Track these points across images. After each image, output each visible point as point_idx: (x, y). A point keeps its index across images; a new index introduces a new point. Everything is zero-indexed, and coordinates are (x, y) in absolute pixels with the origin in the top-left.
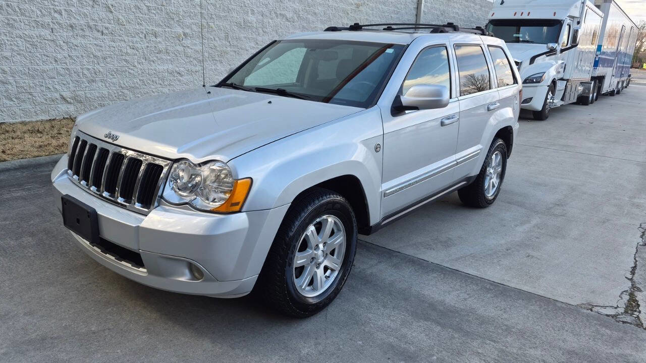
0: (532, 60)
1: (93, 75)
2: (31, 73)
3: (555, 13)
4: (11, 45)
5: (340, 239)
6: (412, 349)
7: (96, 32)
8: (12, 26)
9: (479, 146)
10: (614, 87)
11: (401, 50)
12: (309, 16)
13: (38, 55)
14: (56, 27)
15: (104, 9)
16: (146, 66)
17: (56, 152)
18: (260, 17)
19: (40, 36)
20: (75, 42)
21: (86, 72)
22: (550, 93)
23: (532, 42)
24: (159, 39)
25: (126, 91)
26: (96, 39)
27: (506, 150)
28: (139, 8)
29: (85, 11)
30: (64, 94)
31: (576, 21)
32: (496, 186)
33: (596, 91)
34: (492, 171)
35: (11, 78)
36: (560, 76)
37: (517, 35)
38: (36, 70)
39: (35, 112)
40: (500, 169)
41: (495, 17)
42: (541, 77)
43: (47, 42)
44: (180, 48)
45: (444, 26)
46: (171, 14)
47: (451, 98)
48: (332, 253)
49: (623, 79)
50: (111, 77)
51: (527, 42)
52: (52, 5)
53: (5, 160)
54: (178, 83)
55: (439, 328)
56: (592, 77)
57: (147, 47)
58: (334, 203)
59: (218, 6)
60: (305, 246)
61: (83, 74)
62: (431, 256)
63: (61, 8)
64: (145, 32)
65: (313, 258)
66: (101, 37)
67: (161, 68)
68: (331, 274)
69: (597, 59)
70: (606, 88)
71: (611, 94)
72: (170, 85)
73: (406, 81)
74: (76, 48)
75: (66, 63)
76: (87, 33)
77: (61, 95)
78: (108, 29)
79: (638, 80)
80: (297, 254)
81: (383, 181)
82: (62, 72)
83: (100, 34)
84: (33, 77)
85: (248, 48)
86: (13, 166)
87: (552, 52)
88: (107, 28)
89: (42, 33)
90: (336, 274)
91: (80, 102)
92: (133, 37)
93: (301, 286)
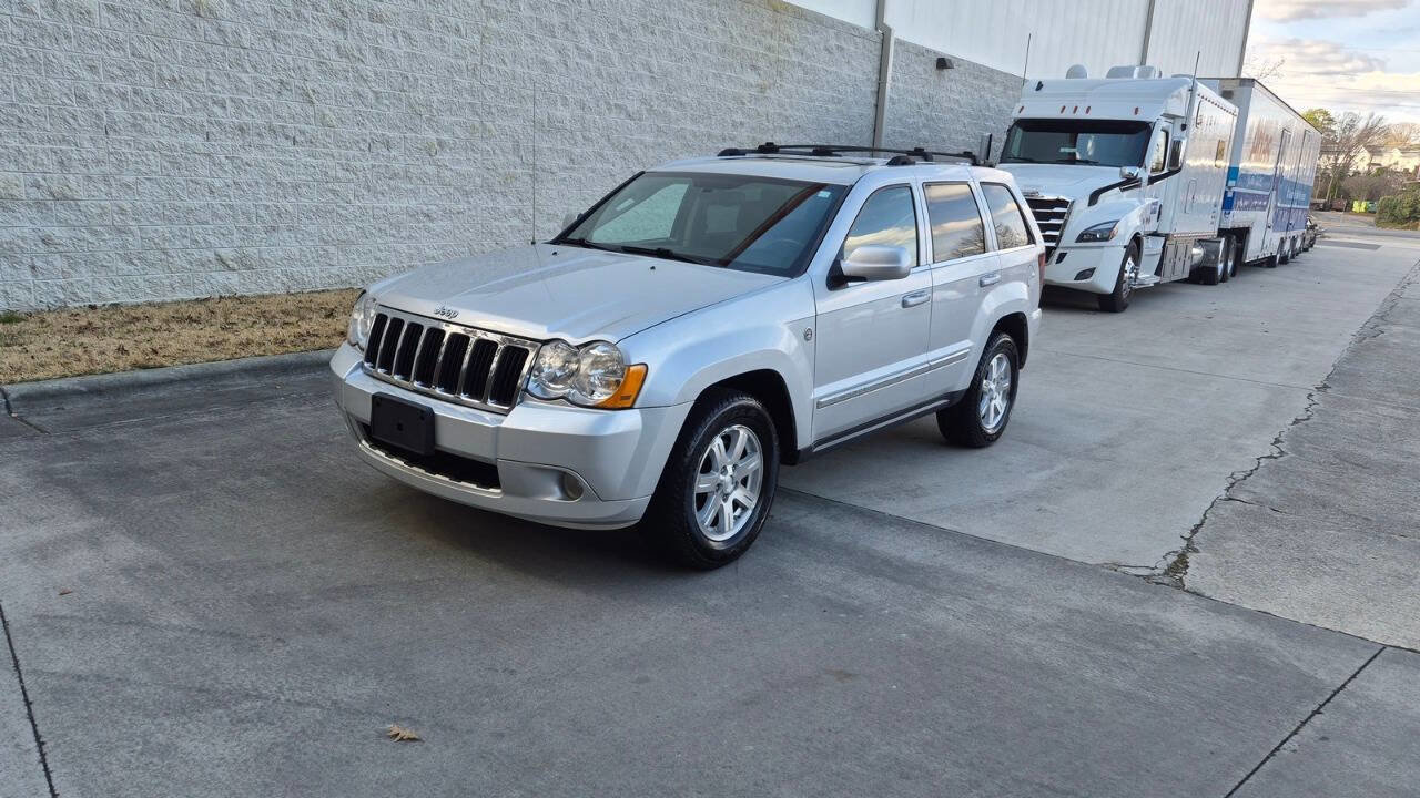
0: (1094, 198)
1: (276, 218)
2: (166, 213)
3: (1137, 110)
4: (137, 163)
5: (755, 463)
6: (857, 602)
7: (283, 139)
8: (141, 130)
9: (967, 343)
10: (1272, 249)
11: (841, 193)
12: (670, 109)
13: (181, 180)
14: (214, 130)
15: (300, 99)
16: (369, 201)
17: (243, 354)
18: (579, 112)
19: (187, 146)
20: (245, 157)
21: (262, 212)
22: (1130, 260)
23: (1095, 164)
24: (393, 153)
25: (332, 249)
26: (284, 152)
27: (1016, 351)
28: (360, 95)
29: (267, 101)
30: (222, 252)
31: (1179, 123)
32: (1002, 412)
33: (1232, 256)
34: (993, 386)
35: (133, 223)
36: (1151, 227)
37: (1072, 150)
38: (176, 209)
39: (171, 285)
40: (1007, 385)
41: (1026, 114)
42: (1111, 229)
43: (197, 156)
44: (431, 169)
45: (910, 153)
46: (417, 107)
47: (918, 265)
48: (744, 482)
49: (1293, 233)
50: (307, 222)
51: (1086, 162)
52: (210, 91)
53: (162, 366)
54: (426, 234)
55: (894, 584)
56: (1219, 230)
57: (373, 166)
58: (748, 408)
59: (502, 91)
60: (708, 467)
61: (258, 216)
62: (890, 508)
63: (223, 96)
64: (369, 140)
65: (718, 485)
66: (291, 148)
67: (395, 205)
68: (742, 513)
69: (1230, 195)
70: (1254, 250)
71: (1269, 263)
72: (410, 237)
73: (850, 239)
74: (247, 167)
75: (229, 197)
76: (268, 141)
77: (216, 254)
78: (304, 133)
79: (1337, 235)
80: (699, 476)
81: (817, 383)
82: (221, 211)
83: (290, 143)
84: (171, 221)
85: (555, 169)
86: (180, 375)
87: (1129, 183)
88: (302, 133)
89: (191, 142)
90: (749, 513)
91: (250, 268)
92: (347, 149)
93: (703, 522)
